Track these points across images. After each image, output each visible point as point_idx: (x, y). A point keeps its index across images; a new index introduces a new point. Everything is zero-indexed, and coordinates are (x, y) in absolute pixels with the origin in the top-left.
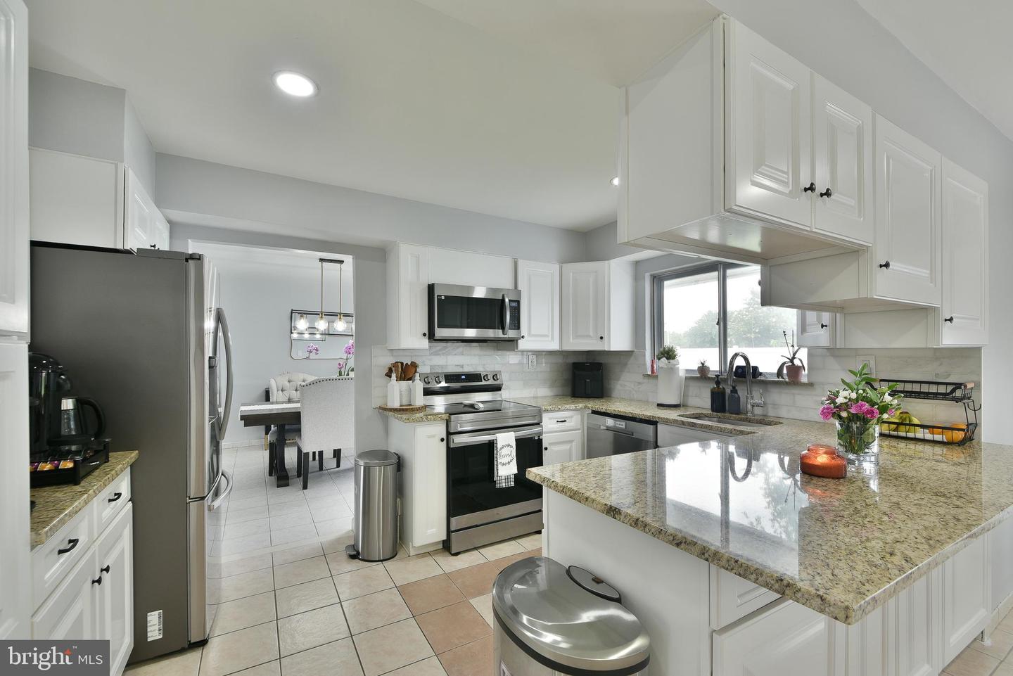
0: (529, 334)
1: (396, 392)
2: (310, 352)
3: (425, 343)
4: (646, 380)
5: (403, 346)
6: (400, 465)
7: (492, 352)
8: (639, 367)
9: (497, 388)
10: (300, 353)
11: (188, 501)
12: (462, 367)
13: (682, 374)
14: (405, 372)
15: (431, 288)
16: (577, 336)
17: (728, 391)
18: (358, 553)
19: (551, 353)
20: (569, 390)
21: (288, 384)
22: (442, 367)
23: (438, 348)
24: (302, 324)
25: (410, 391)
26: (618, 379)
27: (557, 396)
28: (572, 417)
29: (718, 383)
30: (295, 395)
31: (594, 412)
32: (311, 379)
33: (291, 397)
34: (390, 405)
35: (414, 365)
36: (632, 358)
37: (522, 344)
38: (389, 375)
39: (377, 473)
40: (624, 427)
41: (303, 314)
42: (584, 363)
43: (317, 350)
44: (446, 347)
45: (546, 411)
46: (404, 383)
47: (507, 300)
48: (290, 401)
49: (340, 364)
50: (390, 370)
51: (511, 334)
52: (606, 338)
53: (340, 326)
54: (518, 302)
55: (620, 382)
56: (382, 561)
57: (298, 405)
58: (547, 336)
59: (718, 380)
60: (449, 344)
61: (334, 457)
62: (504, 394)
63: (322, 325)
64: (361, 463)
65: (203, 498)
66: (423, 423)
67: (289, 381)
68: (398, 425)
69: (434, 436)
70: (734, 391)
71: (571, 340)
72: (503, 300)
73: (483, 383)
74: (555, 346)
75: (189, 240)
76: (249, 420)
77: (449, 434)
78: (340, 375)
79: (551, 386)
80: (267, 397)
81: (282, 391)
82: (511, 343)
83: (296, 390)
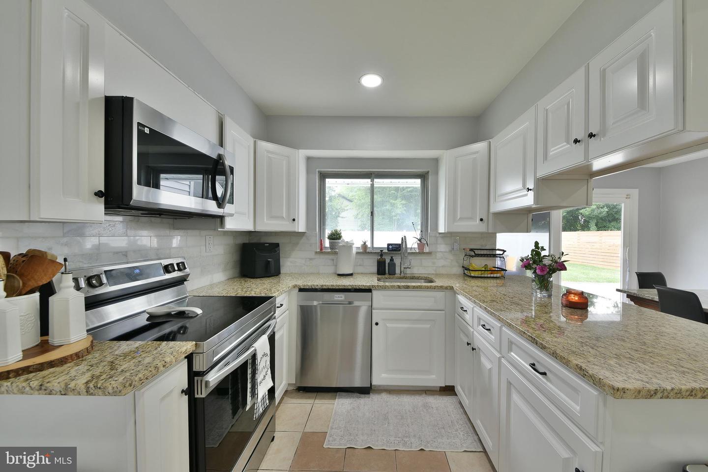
4: (318, 256)
8: (311, 246)
9: (182, 281)
13: (354, 251)
16: (272, 217)
17: (388, 261)
20: (239, 271)
28: (284, 299)
29: (381, 255)
36: (304, 238)
37: (227, 223)
40: (343, 298)
47: (226, 163)
51: (228, 208)
55: (290, 259)
58: (245, 215)
59: (381, 253)
70: (392, 260)
73: (166, 276)
74: (251, 227)
79: (226, 270)
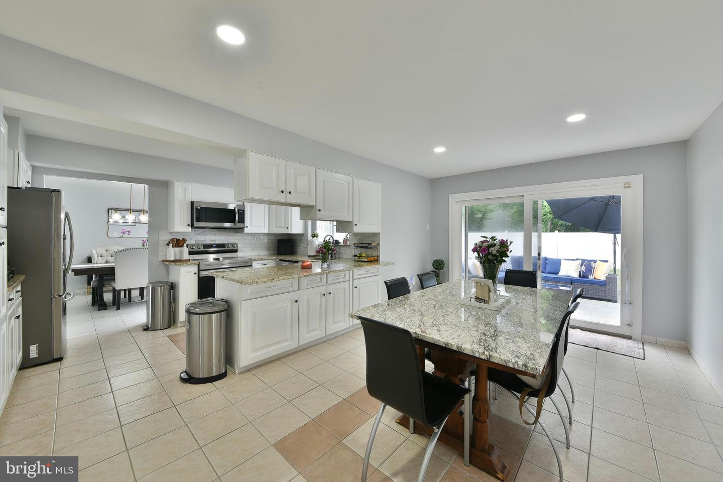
0: (251, 225)
1: (172, 253)
2: (124, 233)
3: (189, 229)
5: (175, 231)
6: (173, 287)
7: (233, 234)
9: (236, 251)
10: (115, 233)
11: (52, 297)
12: (215, 241)
14: (178, 243)
15: (192, 203)
16: (277, 227)
18: (149, 328)
19: (264, 234)
20: (276, 252)
21: (105, 253)
22: (202, 241)
23: (200, 232)
24: (116, 217)
25: (181, 253)
26: (299, 246)
27: (271, 255)
28: (270, 263)
30: (110, 259)
31: (281, 260)
32: (121, 248)
33: (108, 260)
34: (168, 259)
35: (184, 240)
36: (302, 237)
37: (246, 230)
38: (168, 245)
39: (159, 290)
41: (116, 210)
42: (283, 239)
43: (129, 232)
44: (205, 231)
45: (255, 260)
46: (177, 249)
47: (236, 210)
48: (107, 262)
49: (143, 240)
50: (169, 242)
51: (239, 225)
52: (289, 228)
53: (144, 218)
54: (244, 211)
56: (162, 330)
57: (113, 264)
58: (261, 226)
60: (207, 230)
61: (140, 295)
62: (239, 254)
63: (130, 218)
64: (150, 285)
65: (61, 296)
66: (183, 266)
67: (106, 251)
68: (173, 268)
69: (190, 272)
71: (274, 228)
72: (235, 209)
73: (226, 248)
74: (267, 232)
75: (44, 175)
76: (77, 272)
77: (199, 270)
78: (143, 246)
79: (268, 250)
80: (89, 260)
81: (101, 256)
82: (241, 230)
83: (112, 256)
